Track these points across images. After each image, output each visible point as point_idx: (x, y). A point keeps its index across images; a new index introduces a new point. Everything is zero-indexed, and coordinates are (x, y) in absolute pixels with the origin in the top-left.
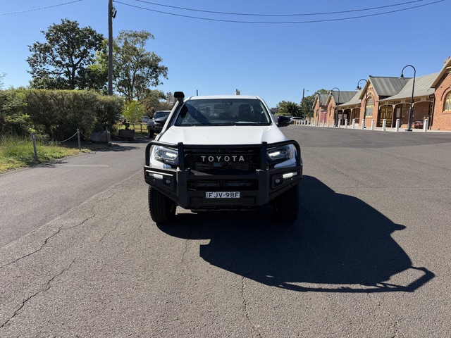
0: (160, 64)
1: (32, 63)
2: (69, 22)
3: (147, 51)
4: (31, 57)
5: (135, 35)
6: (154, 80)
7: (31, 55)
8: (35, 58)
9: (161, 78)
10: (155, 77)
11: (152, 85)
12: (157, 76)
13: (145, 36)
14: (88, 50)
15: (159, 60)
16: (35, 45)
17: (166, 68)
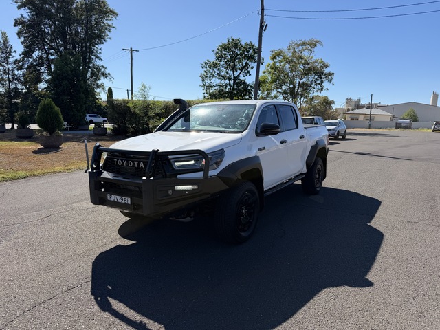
0: (326, 71)
1: (203, 78)
2: (233, 39)
3: (315, 58)
4: (203, 72)
5: (304, 44)
6: (319, 87)
7: (202, 71)
8: (205, 74)
9: (326, 84)
10: (319, 84)
11: (317, 91)
12: (322, 82)
13: (313, 44)
14: (250, 63)
15: (326, 66)
16: (206, 63)
17: (333, 74)
